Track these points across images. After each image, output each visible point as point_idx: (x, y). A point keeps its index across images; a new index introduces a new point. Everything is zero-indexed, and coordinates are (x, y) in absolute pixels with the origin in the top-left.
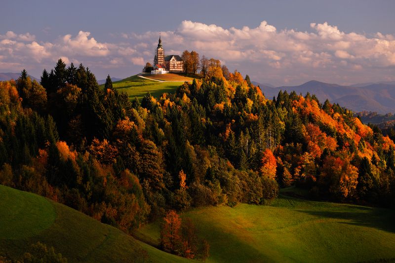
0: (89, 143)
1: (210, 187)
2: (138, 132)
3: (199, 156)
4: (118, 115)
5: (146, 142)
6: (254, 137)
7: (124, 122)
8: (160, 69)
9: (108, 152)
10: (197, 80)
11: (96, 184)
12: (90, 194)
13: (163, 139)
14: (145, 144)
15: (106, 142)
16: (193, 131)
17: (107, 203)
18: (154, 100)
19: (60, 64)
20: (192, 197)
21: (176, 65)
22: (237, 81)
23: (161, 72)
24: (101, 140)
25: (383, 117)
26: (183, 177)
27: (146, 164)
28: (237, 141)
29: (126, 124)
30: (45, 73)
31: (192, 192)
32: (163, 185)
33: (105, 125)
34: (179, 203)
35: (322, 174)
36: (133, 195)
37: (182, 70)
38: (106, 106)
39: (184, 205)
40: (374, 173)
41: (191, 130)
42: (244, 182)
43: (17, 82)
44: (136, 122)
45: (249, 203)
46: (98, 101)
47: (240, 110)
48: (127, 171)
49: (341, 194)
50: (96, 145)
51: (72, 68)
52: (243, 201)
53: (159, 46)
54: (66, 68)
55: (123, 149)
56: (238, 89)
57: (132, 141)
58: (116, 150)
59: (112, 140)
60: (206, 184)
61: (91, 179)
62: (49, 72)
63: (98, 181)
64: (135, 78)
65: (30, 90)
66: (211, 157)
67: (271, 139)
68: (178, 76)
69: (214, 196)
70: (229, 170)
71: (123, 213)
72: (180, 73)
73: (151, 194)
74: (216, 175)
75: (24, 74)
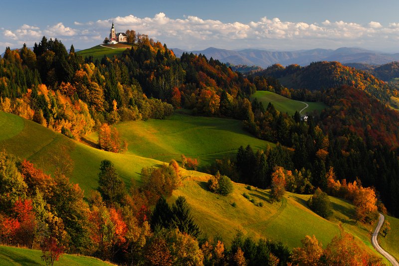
0: (59, 85)
1: (132, 109)
2: (88, 77)
3: (125, 91)
4: (76, 68)
5: (93, 83)
6: (168, 80)
7: (80, 72)
8: (113, 41)
9: (70, 90)
10: (134, 47)
11: (59, 108)
12: (56, 115)
13: (104, 82)
14: (92, 85)
15: (69, 84)
16: (122, 76)
17: (65, 120)
18: (108, 59)
19: (44, 39)
20: (121, 115)
21: (122, 39)
22: (158, 47)
23: (113, 43)
24: (66, 83)
25: (250, 68)
26: (115, 103)
27: (93, 96)
28: (157, 82)
29: (81, 73)
30: (36, 45)
31: (120, 113)
32: (103, 109)
33: (68, 74)
34: (112, 119)
35: (200, 100)
36: (82, 114)
37: (126, 41)
38: (69, 63)
39: (115, 120)
40: (229, 99)
41: (121, 76)
42: (152, 106)
43: (20, 51)
44: (87, 72)
45: (155, 118)
46: (64, 60)
47: (159, 64)
48: (80, 101)
49: (210, 112)
50: (63, 86)
51: (51, 41)
52: (152, 117)
53: (112, 28)
54: (48, 41)
55: (79, 88)
56: (159, 51)
57: (84, 83)
58: (75, 88)
59: (72, 83)
60: (129, 108)
61: (56, 106)
62: (38, 44)
63: (60, 106)
64: (98, 47)
65: (27, 55)
66: (133, 91)
67: (178, 81)
68: (123, 45)
69: (134, 115)
70: (144, 99)
71: (75, 125)
72: (124, 43)
73: (96, 114)
74: (135, 102)
75: (25, 45)
